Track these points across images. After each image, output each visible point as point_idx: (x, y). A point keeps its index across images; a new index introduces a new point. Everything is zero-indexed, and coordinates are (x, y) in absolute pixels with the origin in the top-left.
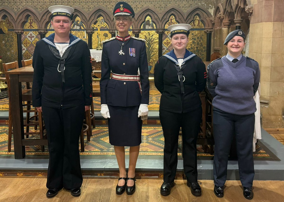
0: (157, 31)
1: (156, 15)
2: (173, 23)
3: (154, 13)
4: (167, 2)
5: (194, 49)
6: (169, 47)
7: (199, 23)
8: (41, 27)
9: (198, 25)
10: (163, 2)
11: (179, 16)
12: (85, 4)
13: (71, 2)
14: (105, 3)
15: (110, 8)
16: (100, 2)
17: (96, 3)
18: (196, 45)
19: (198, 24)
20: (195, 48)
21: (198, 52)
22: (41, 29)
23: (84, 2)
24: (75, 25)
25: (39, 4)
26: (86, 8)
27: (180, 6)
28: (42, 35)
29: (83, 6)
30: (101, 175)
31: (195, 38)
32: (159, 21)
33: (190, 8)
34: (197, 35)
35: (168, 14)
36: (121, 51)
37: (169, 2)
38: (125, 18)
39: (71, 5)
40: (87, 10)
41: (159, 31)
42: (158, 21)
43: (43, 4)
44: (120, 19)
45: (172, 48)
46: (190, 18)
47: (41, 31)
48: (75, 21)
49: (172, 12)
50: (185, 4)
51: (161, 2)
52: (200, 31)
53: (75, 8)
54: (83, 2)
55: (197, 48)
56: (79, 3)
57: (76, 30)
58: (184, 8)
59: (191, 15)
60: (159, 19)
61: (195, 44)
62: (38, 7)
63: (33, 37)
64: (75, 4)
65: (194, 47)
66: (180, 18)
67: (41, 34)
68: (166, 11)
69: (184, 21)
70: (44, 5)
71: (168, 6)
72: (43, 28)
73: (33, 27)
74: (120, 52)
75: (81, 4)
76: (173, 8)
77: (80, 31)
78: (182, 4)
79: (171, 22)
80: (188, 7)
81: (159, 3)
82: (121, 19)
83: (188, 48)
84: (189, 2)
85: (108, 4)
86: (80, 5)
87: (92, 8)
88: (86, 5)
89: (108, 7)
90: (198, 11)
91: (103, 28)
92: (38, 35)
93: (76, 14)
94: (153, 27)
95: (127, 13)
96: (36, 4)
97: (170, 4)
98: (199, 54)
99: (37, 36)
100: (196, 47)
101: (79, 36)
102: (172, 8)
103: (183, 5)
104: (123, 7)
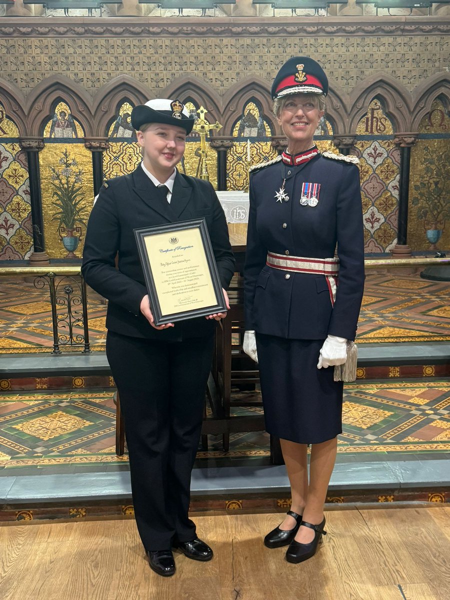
0: (337, 141)
1: (337, 99)
2: (377, 119)
3: (332, 93)
4: (364, 63)
5: (429, 188)
6: (366, 183)
7: (443, 119)
8: (29, 131)
9: (440, 125)
10: (353, 65)
11: (395, 101)
12: (146, 67)
13: (109, 63)
14: (201, 66)
15: (214, 80)
16: (188, 63)
17: (178, 67)
18: (434, 178)
19: (442, 123)
20: (431, 184)
21: (438, 196)
22: (29, 137)
23: (144, 62)
24: (121, 127)
25: (22, 68)
26: (149, 80)
27: (398, 74)
28: (32, 153)
29: (141, 75)
30: (387, 500)
31: (433, 159)
32: (345, 114)
33: (422, 79)
34: (436, 150)
35: (368, 95)
36: (282, 191)
37: (368, 64)
38: (308, 102)
39: (109, 72)
40: (154, 84)
41: (344, 140)
42: (341, 114)
43: (31, 69)
44: (295, 105)
45: (372, 186)
46: (422, 106)
47: (31, 143)
48: (119, 115)
49: (379, 91)
50: (410, 69)
51: (348, 63)
52: (445, 139)
53: (124, 79)
54: (141, 63)
55: (436, 183)
56: (131, 66)
57: (123, 140)
58: (406, 81)
59: (426, 97)
60: (344, 111)
61: (432, 173)
62: (20, 76)
63: (6, 160)
64: (121, 68)
65: (429, 182)
66: (398, 105)
67: (29, 150)
68: (363, 88)
69: (408, 114)
70: (35, 72)
71: (367, 73)
72: (36, 135)
73: (5, 133)
74: (278, 195)
75: (136, 68)
76: (381, 81)
77: (134, 143)
78: (403, 69)
79: (373, 117)
80: (417, 76)
81: (343, 65)
82: (300, 105)
83: (415, 186)
84: (420, 64)
85: (210, 67)
86: (133, 72)
87: (165, 80)
88: (149, 72)
89: (210, 76)
90: (443, 88)
91: (195, 135)
92: (19, 153)
93: (125, 97)
94: (326, 131)
95: (316, 87)
96: (14, 67)
97: (372, 70)
98: (442, 199)
99: (17, 158)
100: (433, 181)
101: (130, 155)
102: (380, 79)
103: (406, 73)
104: (303, 71)
